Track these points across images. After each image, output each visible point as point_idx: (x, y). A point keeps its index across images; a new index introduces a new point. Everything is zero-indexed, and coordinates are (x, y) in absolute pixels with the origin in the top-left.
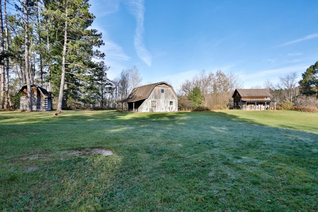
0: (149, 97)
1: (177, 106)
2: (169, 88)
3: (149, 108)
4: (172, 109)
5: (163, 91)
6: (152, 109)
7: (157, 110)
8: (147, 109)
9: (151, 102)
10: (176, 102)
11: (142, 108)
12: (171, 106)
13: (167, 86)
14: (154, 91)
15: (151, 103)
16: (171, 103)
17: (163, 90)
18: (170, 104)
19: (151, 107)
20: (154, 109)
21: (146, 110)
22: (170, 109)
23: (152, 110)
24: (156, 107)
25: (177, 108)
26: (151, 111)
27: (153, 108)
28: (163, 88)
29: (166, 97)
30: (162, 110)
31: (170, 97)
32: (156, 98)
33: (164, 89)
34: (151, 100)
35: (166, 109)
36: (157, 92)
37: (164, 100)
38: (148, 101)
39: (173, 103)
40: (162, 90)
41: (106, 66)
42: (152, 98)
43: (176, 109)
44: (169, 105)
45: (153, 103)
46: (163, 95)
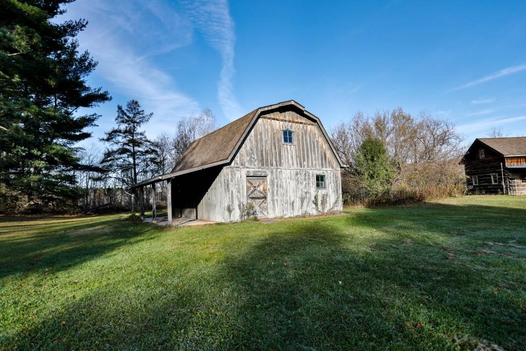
0: (237, 159)
1: (340, 191)
2: (309, 127)
3: (236, 203)
4: (324, 202)
5: (288, 136)
6: (252, 207)
7: (270, 211)
8: (230, 210)
9: (244, 177)
10: (336, 177)
11: (211, 206)
12: (321, 192)
13: (304, 120)
14: (256, 136)
15: (245, 184)
16: (320, 179)
17: (290, 133)
18: (318, 185)
19: (245, 201)
20: (257, 208)
21: (227, 213)
22: (319, 203)
23: (249, 212)
24: (265, 198)
25: (341, 199)
26: (248, 214)
27: (256, 204)
28: (288, 126)
29: (302, 158)
30: (290, 207)
31: (315, 157)
32: (263, 162)
33: (294, 127)
34: (244, 172)
35: (305, 203)
36: (267, 138)
37: (293, 172)
38: (233, 174)
39: (327, 181)
40: (285, 133)
41: (143, 111)
42: (250, 161)
43: (336, 202)
44: (313, 189)
45: (256, 182)
46: (289, 151)
